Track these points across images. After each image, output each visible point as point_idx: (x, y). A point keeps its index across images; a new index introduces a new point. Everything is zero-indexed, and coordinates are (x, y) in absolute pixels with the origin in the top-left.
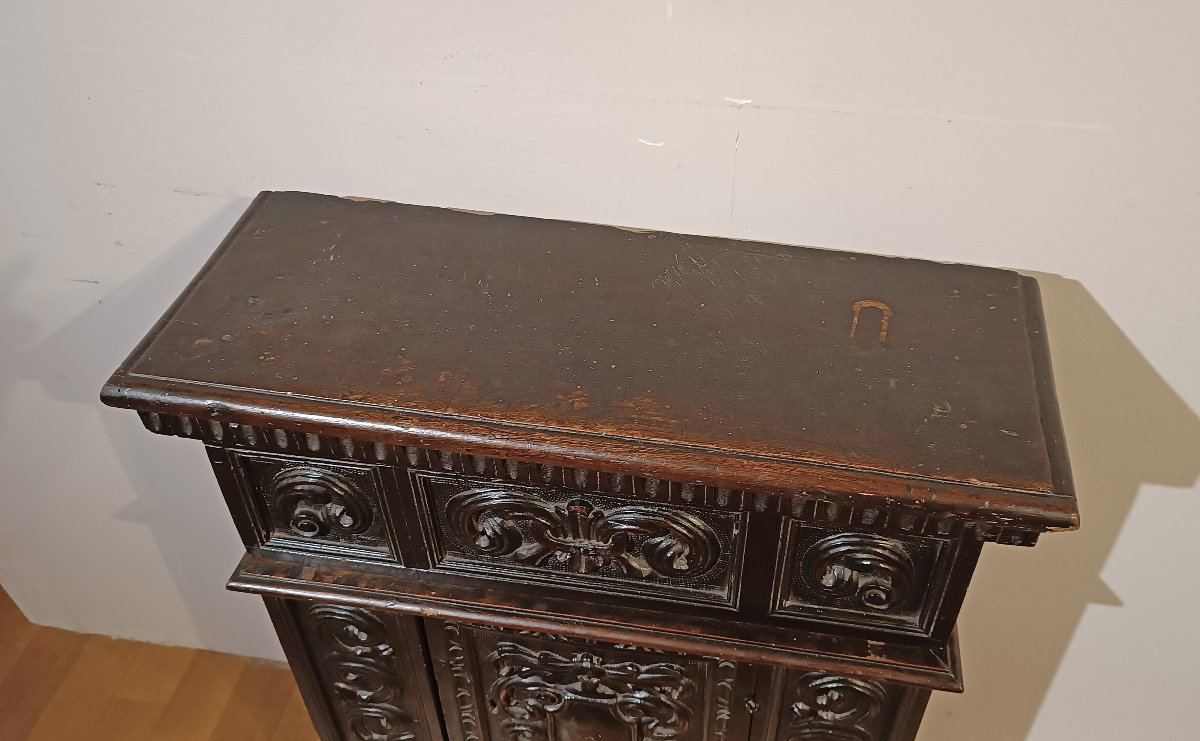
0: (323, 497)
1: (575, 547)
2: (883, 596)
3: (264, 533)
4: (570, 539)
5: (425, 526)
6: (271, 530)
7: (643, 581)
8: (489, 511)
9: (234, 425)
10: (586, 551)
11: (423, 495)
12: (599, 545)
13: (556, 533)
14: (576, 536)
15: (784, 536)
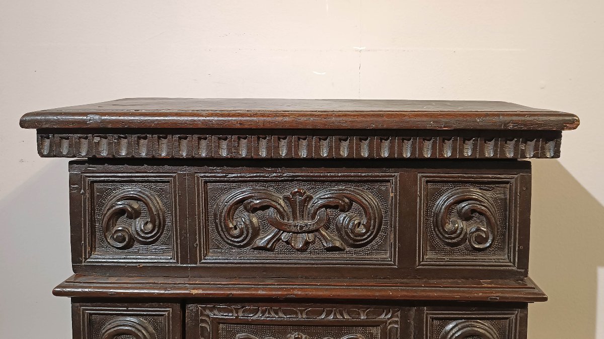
1: (294, 225)
2: (483, 235)
4: (291, 222)
5: (199, 223)
6: (93, 248)
7: (336, 255)
8: (242, 208)
9: (97, 139)
10: (301, 227)
11: (202, 195)
12: (310, 222)
13: (282, 217)
14: (295, 218)
15: (421, 193)
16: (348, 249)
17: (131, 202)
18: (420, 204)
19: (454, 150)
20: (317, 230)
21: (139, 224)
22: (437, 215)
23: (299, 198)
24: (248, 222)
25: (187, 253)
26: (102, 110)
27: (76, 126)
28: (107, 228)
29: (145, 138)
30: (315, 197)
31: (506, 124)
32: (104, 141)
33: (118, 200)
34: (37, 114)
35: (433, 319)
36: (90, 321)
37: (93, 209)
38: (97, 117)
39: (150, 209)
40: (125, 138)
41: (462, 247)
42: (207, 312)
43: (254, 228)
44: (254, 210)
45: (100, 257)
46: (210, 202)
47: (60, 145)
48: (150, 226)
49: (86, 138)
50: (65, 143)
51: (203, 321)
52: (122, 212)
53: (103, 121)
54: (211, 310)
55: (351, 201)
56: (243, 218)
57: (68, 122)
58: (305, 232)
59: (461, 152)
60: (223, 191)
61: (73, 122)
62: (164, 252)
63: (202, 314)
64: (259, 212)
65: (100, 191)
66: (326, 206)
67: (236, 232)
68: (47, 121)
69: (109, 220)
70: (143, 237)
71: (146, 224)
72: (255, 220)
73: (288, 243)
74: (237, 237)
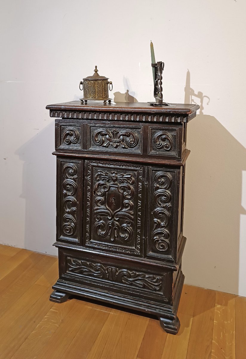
1: (114, 140)
2: (168, 146)
5: (88, 138)
6: (60, 144)
7: (125, 149)
8: (100, 135)
9: (64, 113)
10: (116, 141)
11: (89, 130)
12: (118, 140)
13: (111, 138)
14: (114, 138)
15: (149, 132)
16: (129, 148)
17: (71, 131)
18: (149, 135)
19: (157, 119)
20: (120, 142)
21: (72, 138)
22: (154, 139)
23: (115, 132)
24: (101, 139)
25: (85, 146)
26: (65, 105)
27: (59, 109)
28: (64, 139)
29: (76, 113)
30: (120, 132)
31: (170, 112)
32: (66, 113)
33: (67, 131)
34: (50, 105)
35: (153, 170)
36: (61, 163)
37: (61, 133)
38: (64, 107)
39: (75, 134)
40: (71, 113)
41: (162, 149)
42: (90, 163)
43: (103, 140)
44: (103, 135)
45: (62, 147)
46: (91, 133)
47: (55, 114)
48: (75, 138)
49: (61, 112)
50: (56, 114)
51: (89, 166)
52: (68, 134)
53: (65, 108)
54: (91, 162)
55: (130, 134)
56: (100, 138)
57: (57, 108)
58: (117, 142)
59: (159, 120)
60: (94, 129)
61: (58, 108)
62: (79, 146)
63: (89, 164)
64: (105, 136)
65: (63, 128)
66: (123, 135)
67: (98, 141)
68: (52, 108)
69: (65, 137)
70: (73, 142)
71: (74, 138)
72: (103, 138)
73: (112, 145)
74: (98, 143)
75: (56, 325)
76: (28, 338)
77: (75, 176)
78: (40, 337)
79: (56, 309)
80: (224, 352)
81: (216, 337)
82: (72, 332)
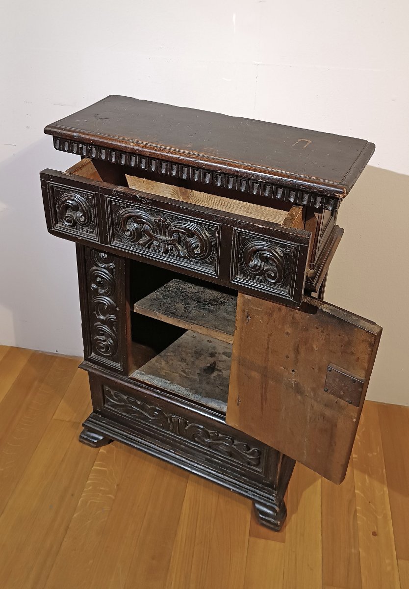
0: (76, 208)
1: (160, 239)
2: (273, 275)
3: (54, 223)
4: (159, 235)
5: (108, 223)
9: (81, 146)
10: (164, 241)
12: (169, 238)
13: (154, 231)
14: (161, 234)
15: (234, 239)
16: (191, 259)
18: (234, 245)
23: (163, 224)
24: (134, 229)
27: (69, 138)
28: (62, 214)
43: (138, 233)
47: (64, 145)
48: (83, 218)
50: (67, 144)
56: (132, 226)
57: (66, 135)
61: (69, 135)
67: (128, 234)
68: (56, 132)
69: (63, 210)
70: (81, 223)
71: (81, 216)
74: (129, 236)
75: (110, 495)
76: (70, 526)
77: (112, 265)
78: (89, 522)
79: (101, 466)
80: (374, 507)
81: (360, 484)
82: (139, 506)
